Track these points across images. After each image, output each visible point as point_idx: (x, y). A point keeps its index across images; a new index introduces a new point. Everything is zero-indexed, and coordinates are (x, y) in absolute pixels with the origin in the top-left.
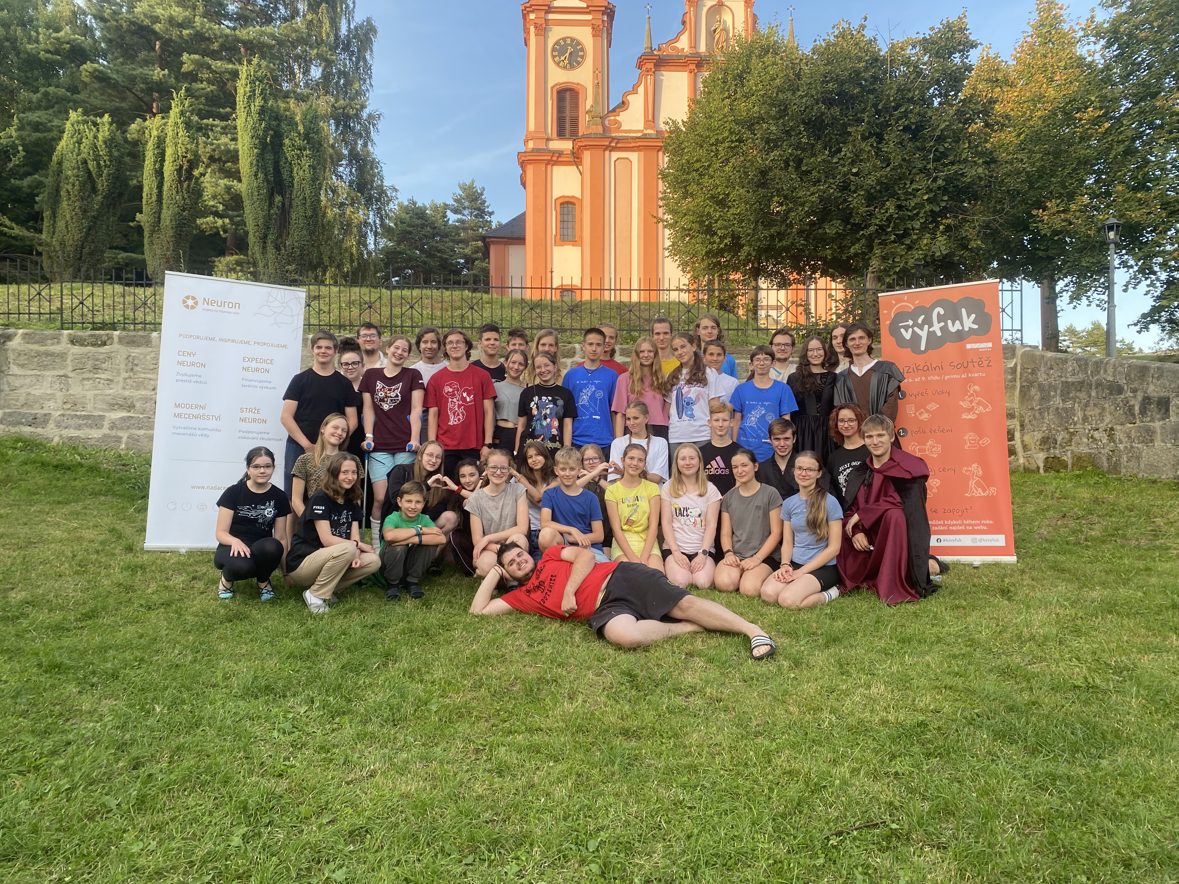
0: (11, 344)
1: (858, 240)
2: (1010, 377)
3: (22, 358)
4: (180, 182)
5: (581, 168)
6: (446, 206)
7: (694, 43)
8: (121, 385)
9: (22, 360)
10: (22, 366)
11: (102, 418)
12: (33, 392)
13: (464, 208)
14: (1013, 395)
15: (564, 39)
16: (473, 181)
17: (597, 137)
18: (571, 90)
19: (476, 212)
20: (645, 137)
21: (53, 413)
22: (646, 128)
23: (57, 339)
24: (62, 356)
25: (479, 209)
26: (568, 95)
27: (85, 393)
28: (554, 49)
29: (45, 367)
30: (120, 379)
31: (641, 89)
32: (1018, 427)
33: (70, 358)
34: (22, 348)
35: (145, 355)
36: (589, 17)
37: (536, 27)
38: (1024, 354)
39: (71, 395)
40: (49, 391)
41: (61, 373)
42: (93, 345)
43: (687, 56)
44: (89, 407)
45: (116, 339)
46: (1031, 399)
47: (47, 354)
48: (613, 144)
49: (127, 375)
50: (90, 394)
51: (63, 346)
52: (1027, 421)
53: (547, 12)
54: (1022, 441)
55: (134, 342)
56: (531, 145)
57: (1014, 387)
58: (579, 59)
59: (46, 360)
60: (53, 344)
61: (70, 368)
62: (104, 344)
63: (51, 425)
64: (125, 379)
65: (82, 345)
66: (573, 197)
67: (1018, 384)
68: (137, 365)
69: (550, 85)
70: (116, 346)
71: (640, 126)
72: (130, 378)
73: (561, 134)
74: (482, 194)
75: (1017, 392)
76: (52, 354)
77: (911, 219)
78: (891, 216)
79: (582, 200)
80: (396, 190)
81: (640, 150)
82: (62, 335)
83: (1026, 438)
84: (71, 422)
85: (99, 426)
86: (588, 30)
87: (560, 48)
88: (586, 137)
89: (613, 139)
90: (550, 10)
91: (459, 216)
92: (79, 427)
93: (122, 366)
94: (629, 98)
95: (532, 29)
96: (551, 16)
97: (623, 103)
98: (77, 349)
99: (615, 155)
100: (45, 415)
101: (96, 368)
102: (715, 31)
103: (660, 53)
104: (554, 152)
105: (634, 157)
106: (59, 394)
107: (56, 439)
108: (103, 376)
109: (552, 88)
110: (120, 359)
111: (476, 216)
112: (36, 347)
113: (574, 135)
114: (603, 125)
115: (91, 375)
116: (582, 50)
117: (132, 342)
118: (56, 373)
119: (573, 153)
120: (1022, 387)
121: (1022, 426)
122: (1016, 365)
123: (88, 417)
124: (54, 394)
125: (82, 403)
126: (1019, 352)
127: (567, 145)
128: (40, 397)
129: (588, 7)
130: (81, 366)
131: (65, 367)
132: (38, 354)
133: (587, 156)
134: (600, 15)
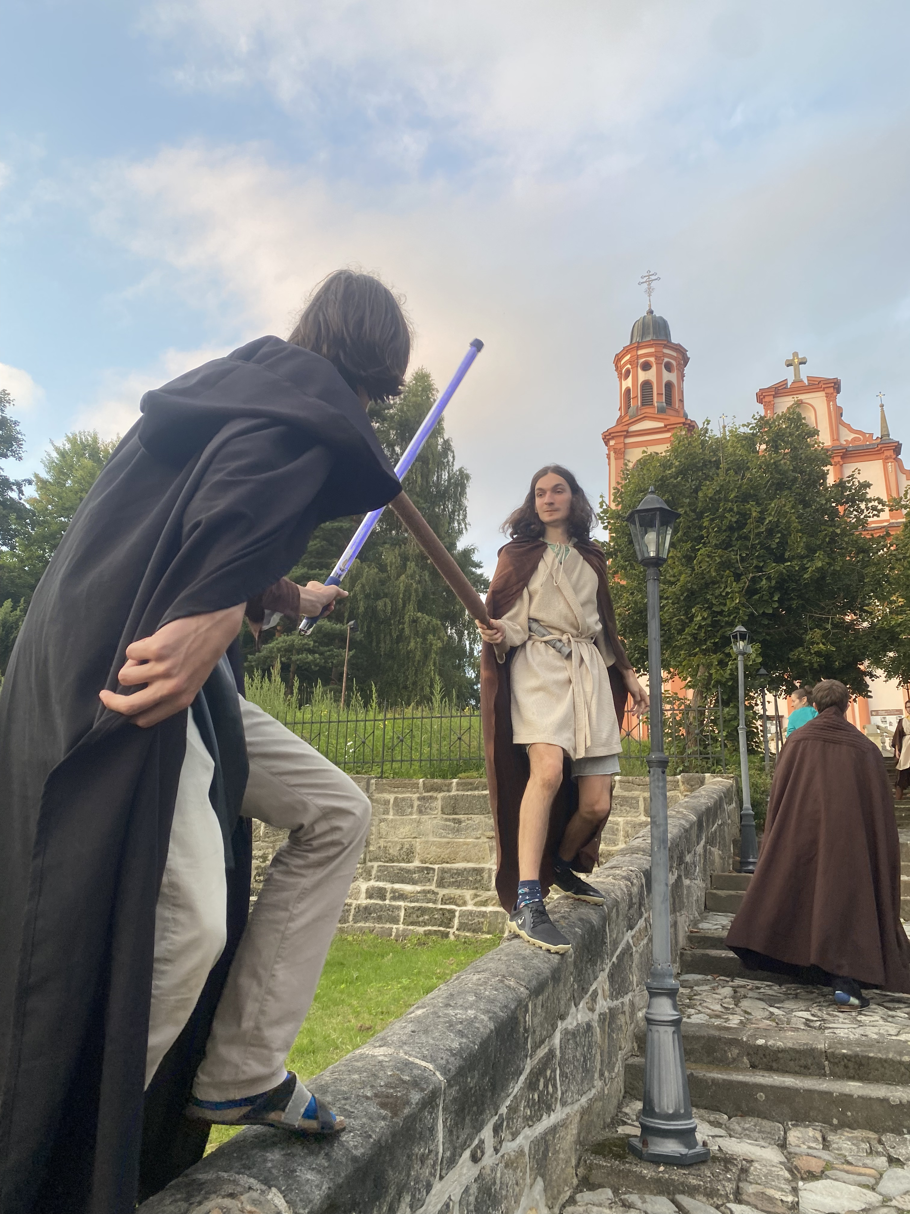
36: (668, 435)
37: (615, 452)
53: (626, 437)
90: (628, 434)
95: (612, 454)
96: (630, 440)
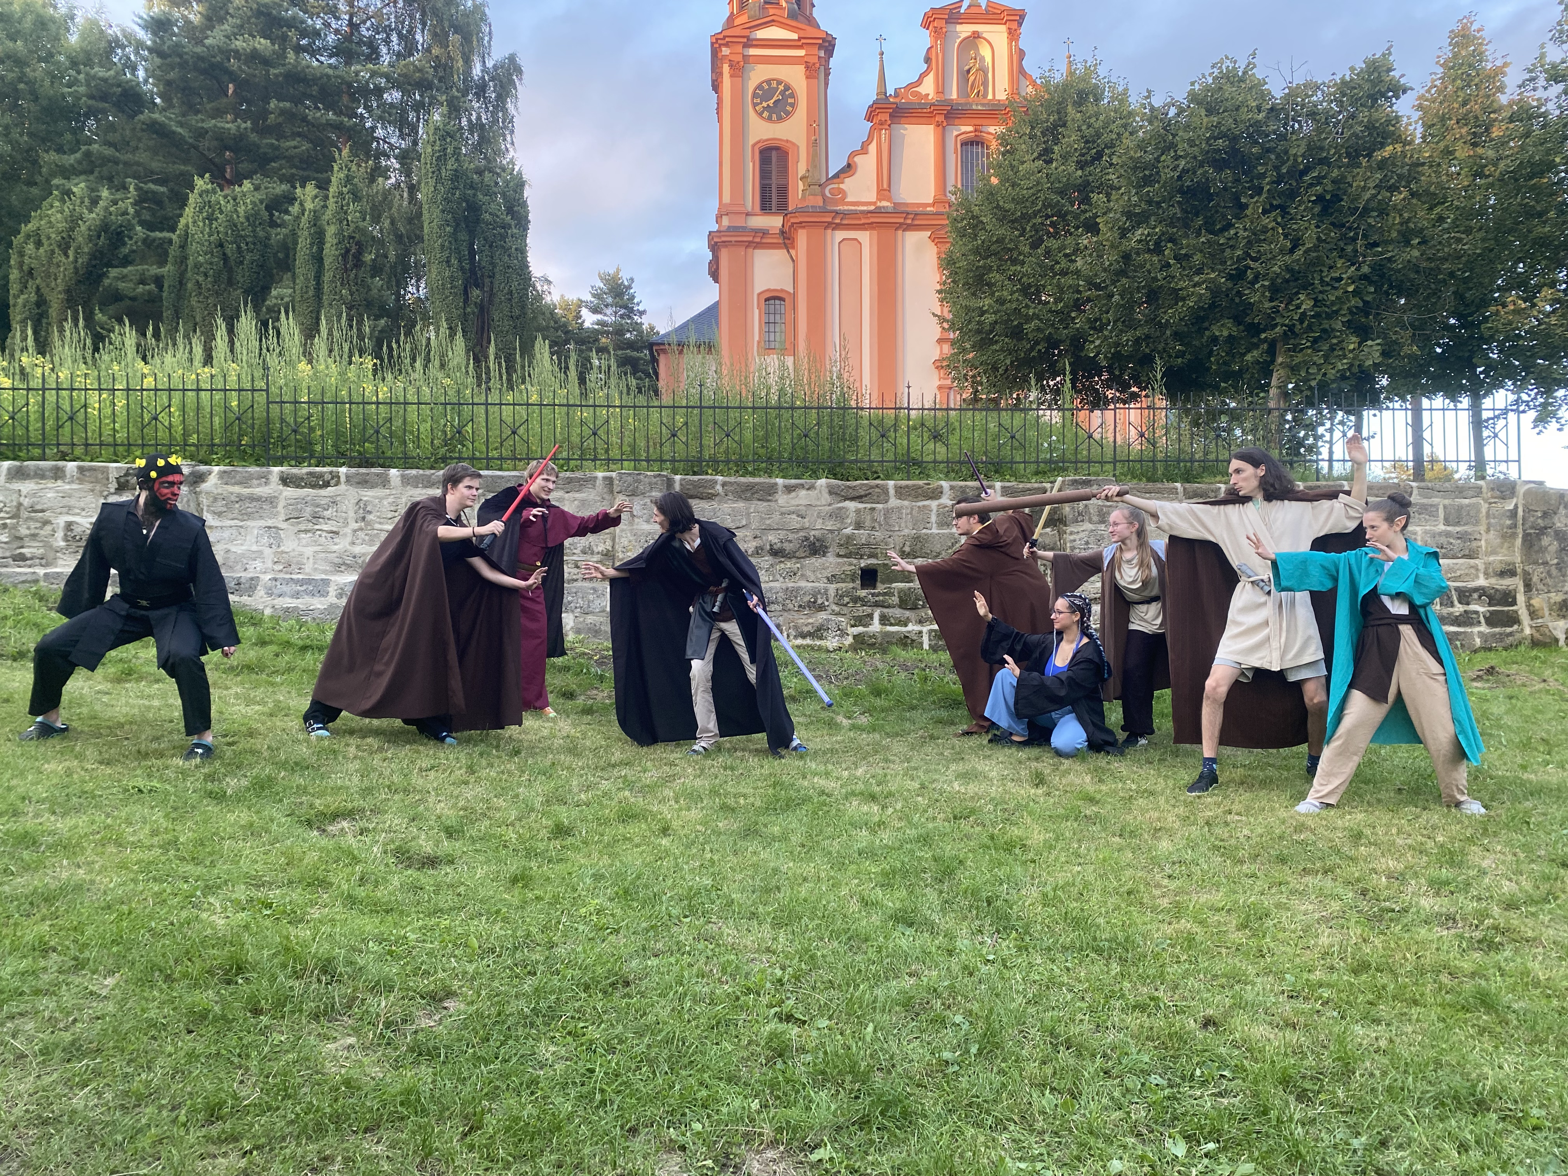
0: (204, 486)
1: (1256, 346)
2: (1508, 522)
3: (221, 503)
4: (346, 270)
5: (793, 252)
6: (580, 303)
7: (941, 87)
8: (349, 539)
9: (220, 506)
10: (219, 514)
11: (326, 582)
12: (233, 549)
13: (607, 306)
14: (1513, 545)
15: (768, 82)
16: (618, 270)
17: (815, 211)
18: (777, 149)
19: (622, 311)
20: (878, 211)
21: (262, 576)
22: (879, 199)
23: (265, 478)
24: (272, 501)
25: (625, 307)
26: (774, 154)
27: (300, 549)
28: (755, 95)
29: (249, 516)
30: (348, 530)
31: (873, 148)
32: (1521, 588)
33: (282, 504)
34: (220, 491)
35: (381, 499)
36: (801, 53)
37: (731, 66)
38: (1527, 493)
39: (283, 552)
40: (254, 548)
41: (270, 523)
42: (313, 486)
43: (933, 105)
44: (308, 568)
45: (343, 479)
46: (1543, 550)
47: (252, 498)
48: (838, 221)
49: (356, 526)
50: (309, 551)
51: (274, 487)
52: (1535, 579)
53: (746, 46)
54: (1529, 606)
55: (366, 482)
56: (726, 222)
57: (1514, 535)
58: (789, 108)
59: (252, 507)
60: (259, 485)
61: (282, 517)
62: (327, 485)
63: (260, 592)
64: (355, 531)
65: (298, 486)
66: (782, 290)
67: (1520, 531)
68: (370, 512)
69: (752, 141)
70: (343, 487)
71: (872, 196)
72: (361, 529)
73: (765, 206)
74: (630, 287)
75: (1519, 541)
76: (258, 499)
77: (1329, 317)
78: (1304, 314)
79: (794, 295)
80: (549, 282)
81: (873, 229)
82: (270, 473)
83: (1536, 602)
84: (285, 588)
85: (323, 593)
86: (802, 68)
87: (765, 91)
88: (799, 211)
89: (837, 213)
90: (750, 43)
91: (599, 317)
92: (296, 595)
93: (351, 514)
94: (856, 159)
95: (726, 68)
96: (752, 52)
97: (849, 165)
98: (290, 492)
99: (840, 235)
100: (252, 579)
101: (316, 517)
102: (968, 71)
103: (897, 100)
104: (756, 231)
105: (864, 237)
106: (267, 551)
107: (268, 612)
108: (325, 527)
109: (754, 146)
110: (348, 506)
111: (622, 317)
112: (237, 489)
113: (782, 207)
114: (823, 195)
115: (310, 526)
116: (792, 96)
117: (364, 483)
118: (262, 523)
119: (782, 232)
120: (1526, 536)
121: (1528, 586)
122: (1516, 506)
123: (309, 581)
124: (261, 552)
125: (298, 563)
126: (1521, 490)
127: (774, 222)
128: (243, 555)
129: (800, 39)
130: (296, 514)
131: (276, 515)
132: (241, 499)
133: (802, 237)
134: (815, 50)
